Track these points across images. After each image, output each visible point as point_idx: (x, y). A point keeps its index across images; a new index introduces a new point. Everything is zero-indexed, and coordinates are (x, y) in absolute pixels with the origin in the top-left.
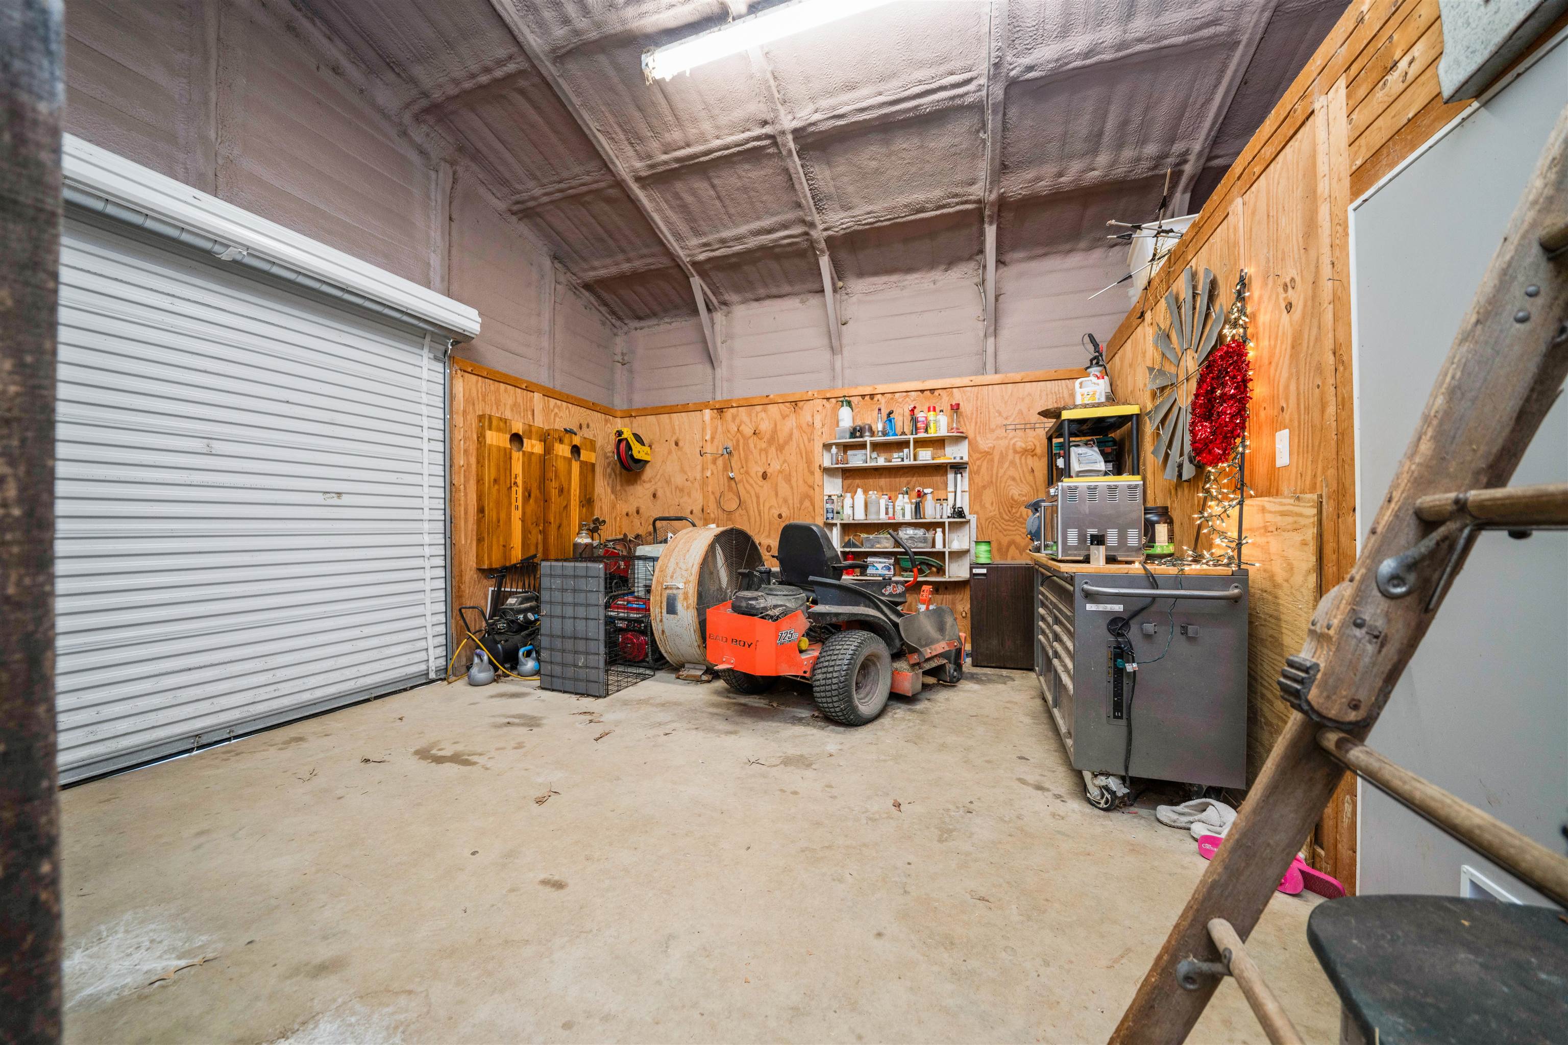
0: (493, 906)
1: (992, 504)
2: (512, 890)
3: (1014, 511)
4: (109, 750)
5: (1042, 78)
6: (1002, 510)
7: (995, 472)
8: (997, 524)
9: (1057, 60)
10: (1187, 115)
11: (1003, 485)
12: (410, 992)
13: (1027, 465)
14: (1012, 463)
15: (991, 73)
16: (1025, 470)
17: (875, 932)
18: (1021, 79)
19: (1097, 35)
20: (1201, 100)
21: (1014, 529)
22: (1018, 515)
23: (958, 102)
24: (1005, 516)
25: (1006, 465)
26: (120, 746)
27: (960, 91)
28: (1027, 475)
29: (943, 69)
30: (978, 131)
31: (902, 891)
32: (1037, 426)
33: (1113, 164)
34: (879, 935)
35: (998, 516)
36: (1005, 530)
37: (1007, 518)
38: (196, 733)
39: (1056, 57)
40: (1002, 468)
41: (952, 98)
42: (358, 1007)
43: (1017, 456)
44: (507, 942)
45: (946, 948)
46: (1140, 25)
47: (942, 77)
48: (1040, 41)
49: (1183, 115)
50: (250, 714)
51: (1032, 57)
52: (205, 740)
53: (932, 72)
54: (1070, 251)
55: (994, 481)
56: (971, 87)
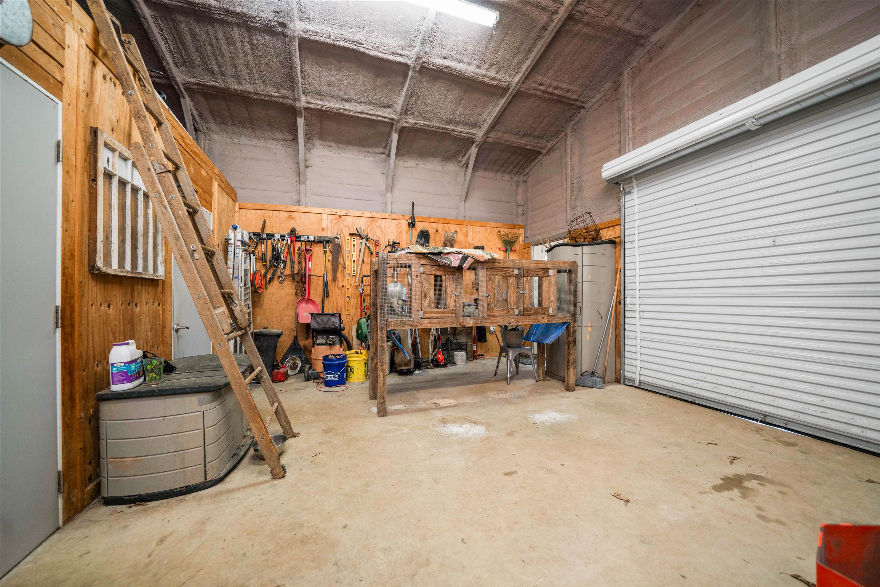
4: (721, 399)
17: (348, 527)
26: (725, 400)
31: (340, 563)
34: (345, 527)
38: (765, 413)
45: (306, 536)
50: (799, 419)
52: (768, 420)
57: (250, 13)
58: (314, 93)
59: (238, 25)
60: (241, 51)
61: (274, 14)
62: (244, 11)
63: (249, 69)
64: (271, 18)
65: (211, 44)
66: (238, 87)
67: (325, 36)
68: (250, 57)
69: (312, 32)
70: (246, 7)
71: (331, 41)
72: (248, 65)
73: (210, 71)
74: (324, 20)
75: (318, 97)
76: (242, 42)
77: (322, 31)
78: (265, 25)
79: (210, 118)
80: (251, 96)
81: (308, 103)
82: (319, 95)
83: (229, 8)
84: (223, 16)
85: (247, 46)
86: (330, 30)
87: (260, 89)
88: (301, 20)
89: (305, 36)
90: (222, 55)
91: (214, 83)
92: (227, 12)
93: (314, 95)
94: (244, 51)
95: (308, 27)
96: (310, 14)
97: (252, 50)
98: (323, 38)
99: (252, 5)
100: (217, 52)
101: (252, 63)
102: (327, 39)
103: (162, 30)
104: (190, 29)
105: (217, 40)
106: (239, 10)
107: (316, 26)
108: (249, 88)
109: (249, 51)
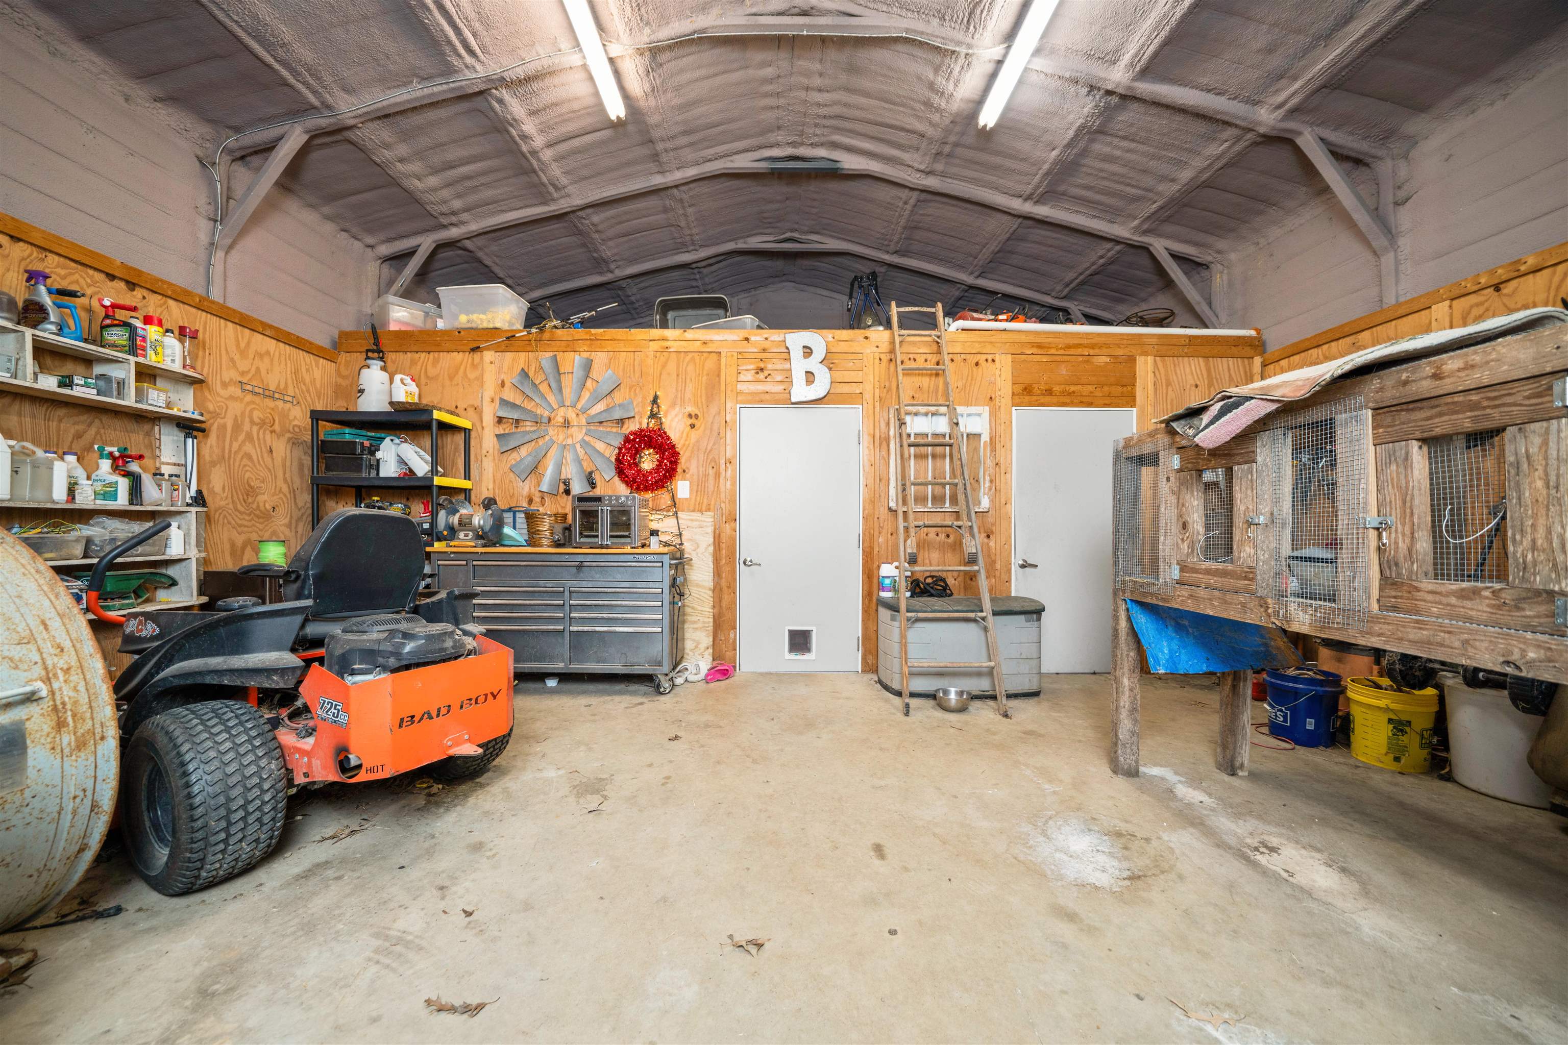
0: (930, 870)
1: (224, 488)
2: (906, 869)
3: (250, 500)
5: (496, 113)
6: (235, 498)
7: (227, 447)
8: (230, 518)
9: (515, 120)
10: (490, 206)
11: (237, 464)
12: (1015, 858)
13: (265, 441)
14: (249, 437)
15: (494, 77)
16: (264, 449)
18: (490, 99)
19: (536, 135)
20: (503, 208)
21: (249, 524)
22: (254, 506)
23: (447, 49)
24: (239, 507)
25: (242, 437)
27: (462, 52)
28: (265, 455)
29: (476, 24)
30: (418, 77)
32: (277, 395)
33: (434, 190)
35: (231, 506)
36: (240, 526)
37: (242, 509)
39: (517, 117)
40: (236, 440)
41: (449, 42)
42: (1049, 872)
43: (255, 429)
44: (945, 843)
46: (547, 155)
47: (470, 27)
48: (523, 99)
49: (488, 205)
51: (510, 99)
53: (472, 16)
54: (311, 206)
55: (227, 456)
56: (469, 60)
57: (1078, 124)
58: (1270, 86)
59: (1092, 141)
60: (1128, 155)
61: (1091, 98)
62: (1074, 128)
63: (1159, 158)
64: (1094, 103)
65: (1104, 178)
66: (1176, 187)
67: (1154, 36)
68: (1141, 147)
69: (1136, 55)
70: (1072, 124)
71: (1168, 28)
72: (1153, 157)
73: (1136, 199)
74: (1129, 27)
75: (1284, 82)
76: (1116, 147)
77: (1143, 39)
78: (1101, 114)
79: (1210, 239)
80: (1202, 179)
81: (1280, 106)
82: (1281, 77)
83: (1065, 142)
84: (1073, 152)
85: (1125, 144)
86: (1149, 22)
87: (1198, 163)
88: (1115, 64)
89: (1138, 69)
90: (1123, 176)
91: (1154, 206)
92: (1069, 145)
93: (1272, 89)
94: (1129, 151)
95: (1126, 58)
96: (1111, 46)
97: (1133, 140)
98: (1155, 41)
99: (1071, 117)
100: (1116, 178)
101: (1152, 150)
102: (1160, 35)
103: (1069, 209)
104: (1077, 186)
105: (1102, 170)
106: (1071, 133)
107: (1132, 46)
108: (1186, 175)
109: (1133, 145)
